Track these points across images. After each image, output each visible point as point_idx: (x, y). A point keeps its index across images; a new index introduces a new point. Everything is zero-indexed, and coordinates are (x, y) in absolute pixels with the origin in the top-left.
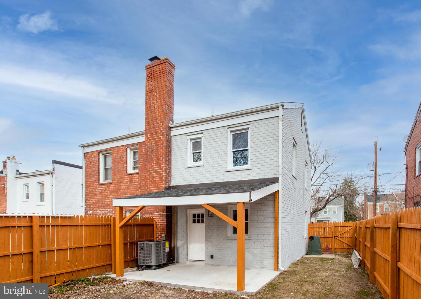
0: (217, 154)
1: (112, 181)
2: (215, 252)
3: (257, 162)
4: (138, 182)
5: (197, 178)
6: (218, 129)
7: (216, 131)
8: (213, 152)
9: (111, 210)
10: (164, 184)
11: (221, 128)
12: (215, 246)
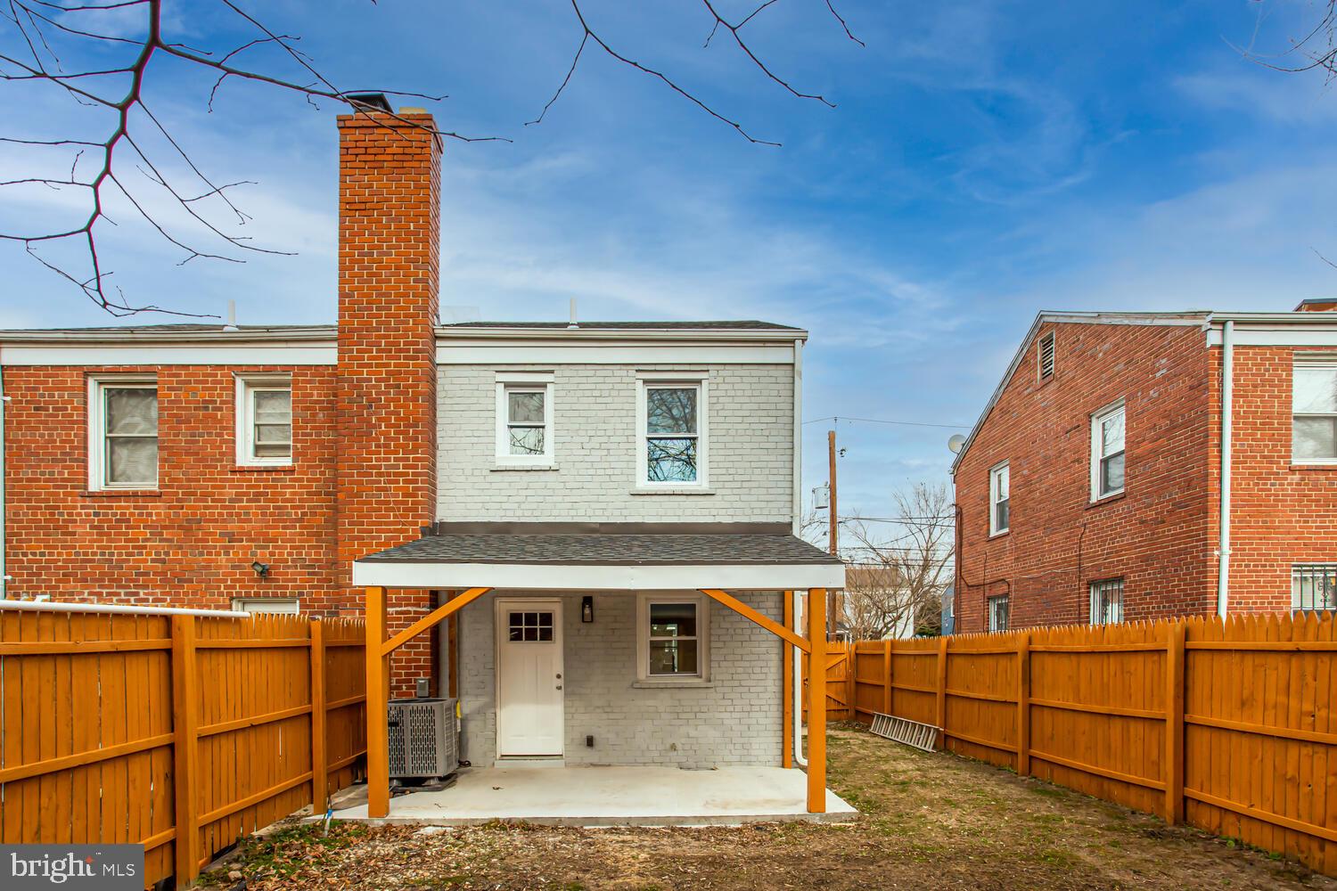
0: (605, 439)
1: (160, 487)
2: (599, 727)
3: (730, 478)
4: (292, 501)
5: (534, 506)
6: (606, 367)
7: (598, 373)
8: (592, 433)
9: (152, 594)
10: (421, 516)
11: (618, 367)
12: (598, 710)
